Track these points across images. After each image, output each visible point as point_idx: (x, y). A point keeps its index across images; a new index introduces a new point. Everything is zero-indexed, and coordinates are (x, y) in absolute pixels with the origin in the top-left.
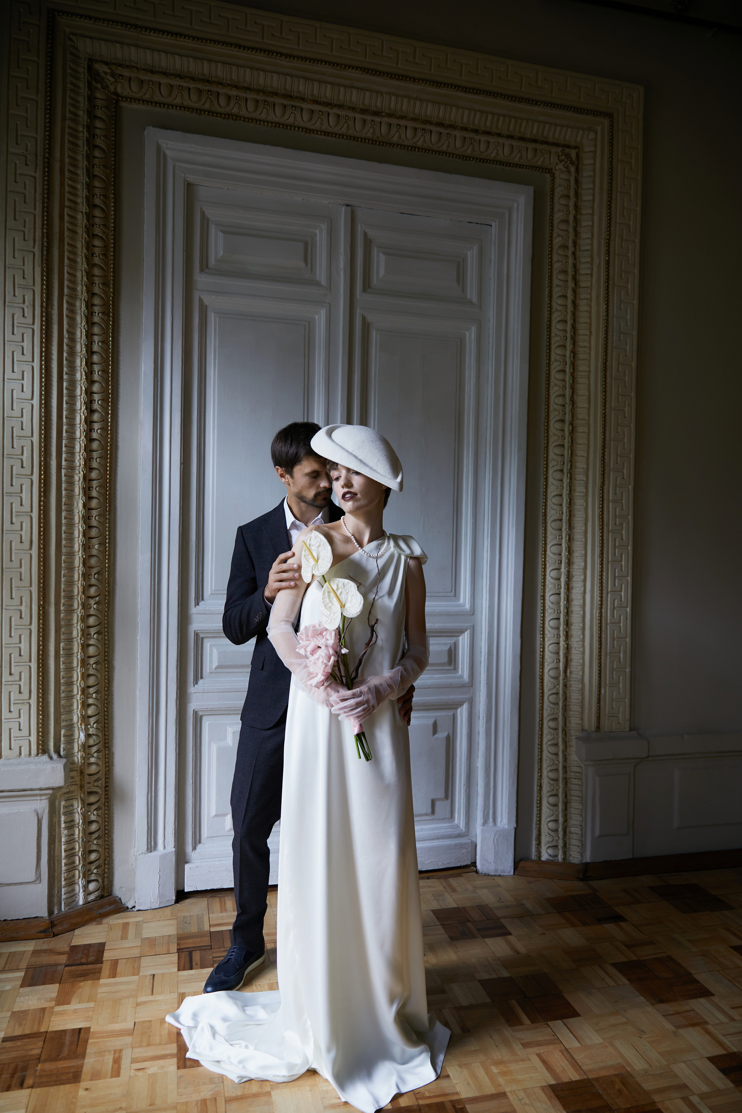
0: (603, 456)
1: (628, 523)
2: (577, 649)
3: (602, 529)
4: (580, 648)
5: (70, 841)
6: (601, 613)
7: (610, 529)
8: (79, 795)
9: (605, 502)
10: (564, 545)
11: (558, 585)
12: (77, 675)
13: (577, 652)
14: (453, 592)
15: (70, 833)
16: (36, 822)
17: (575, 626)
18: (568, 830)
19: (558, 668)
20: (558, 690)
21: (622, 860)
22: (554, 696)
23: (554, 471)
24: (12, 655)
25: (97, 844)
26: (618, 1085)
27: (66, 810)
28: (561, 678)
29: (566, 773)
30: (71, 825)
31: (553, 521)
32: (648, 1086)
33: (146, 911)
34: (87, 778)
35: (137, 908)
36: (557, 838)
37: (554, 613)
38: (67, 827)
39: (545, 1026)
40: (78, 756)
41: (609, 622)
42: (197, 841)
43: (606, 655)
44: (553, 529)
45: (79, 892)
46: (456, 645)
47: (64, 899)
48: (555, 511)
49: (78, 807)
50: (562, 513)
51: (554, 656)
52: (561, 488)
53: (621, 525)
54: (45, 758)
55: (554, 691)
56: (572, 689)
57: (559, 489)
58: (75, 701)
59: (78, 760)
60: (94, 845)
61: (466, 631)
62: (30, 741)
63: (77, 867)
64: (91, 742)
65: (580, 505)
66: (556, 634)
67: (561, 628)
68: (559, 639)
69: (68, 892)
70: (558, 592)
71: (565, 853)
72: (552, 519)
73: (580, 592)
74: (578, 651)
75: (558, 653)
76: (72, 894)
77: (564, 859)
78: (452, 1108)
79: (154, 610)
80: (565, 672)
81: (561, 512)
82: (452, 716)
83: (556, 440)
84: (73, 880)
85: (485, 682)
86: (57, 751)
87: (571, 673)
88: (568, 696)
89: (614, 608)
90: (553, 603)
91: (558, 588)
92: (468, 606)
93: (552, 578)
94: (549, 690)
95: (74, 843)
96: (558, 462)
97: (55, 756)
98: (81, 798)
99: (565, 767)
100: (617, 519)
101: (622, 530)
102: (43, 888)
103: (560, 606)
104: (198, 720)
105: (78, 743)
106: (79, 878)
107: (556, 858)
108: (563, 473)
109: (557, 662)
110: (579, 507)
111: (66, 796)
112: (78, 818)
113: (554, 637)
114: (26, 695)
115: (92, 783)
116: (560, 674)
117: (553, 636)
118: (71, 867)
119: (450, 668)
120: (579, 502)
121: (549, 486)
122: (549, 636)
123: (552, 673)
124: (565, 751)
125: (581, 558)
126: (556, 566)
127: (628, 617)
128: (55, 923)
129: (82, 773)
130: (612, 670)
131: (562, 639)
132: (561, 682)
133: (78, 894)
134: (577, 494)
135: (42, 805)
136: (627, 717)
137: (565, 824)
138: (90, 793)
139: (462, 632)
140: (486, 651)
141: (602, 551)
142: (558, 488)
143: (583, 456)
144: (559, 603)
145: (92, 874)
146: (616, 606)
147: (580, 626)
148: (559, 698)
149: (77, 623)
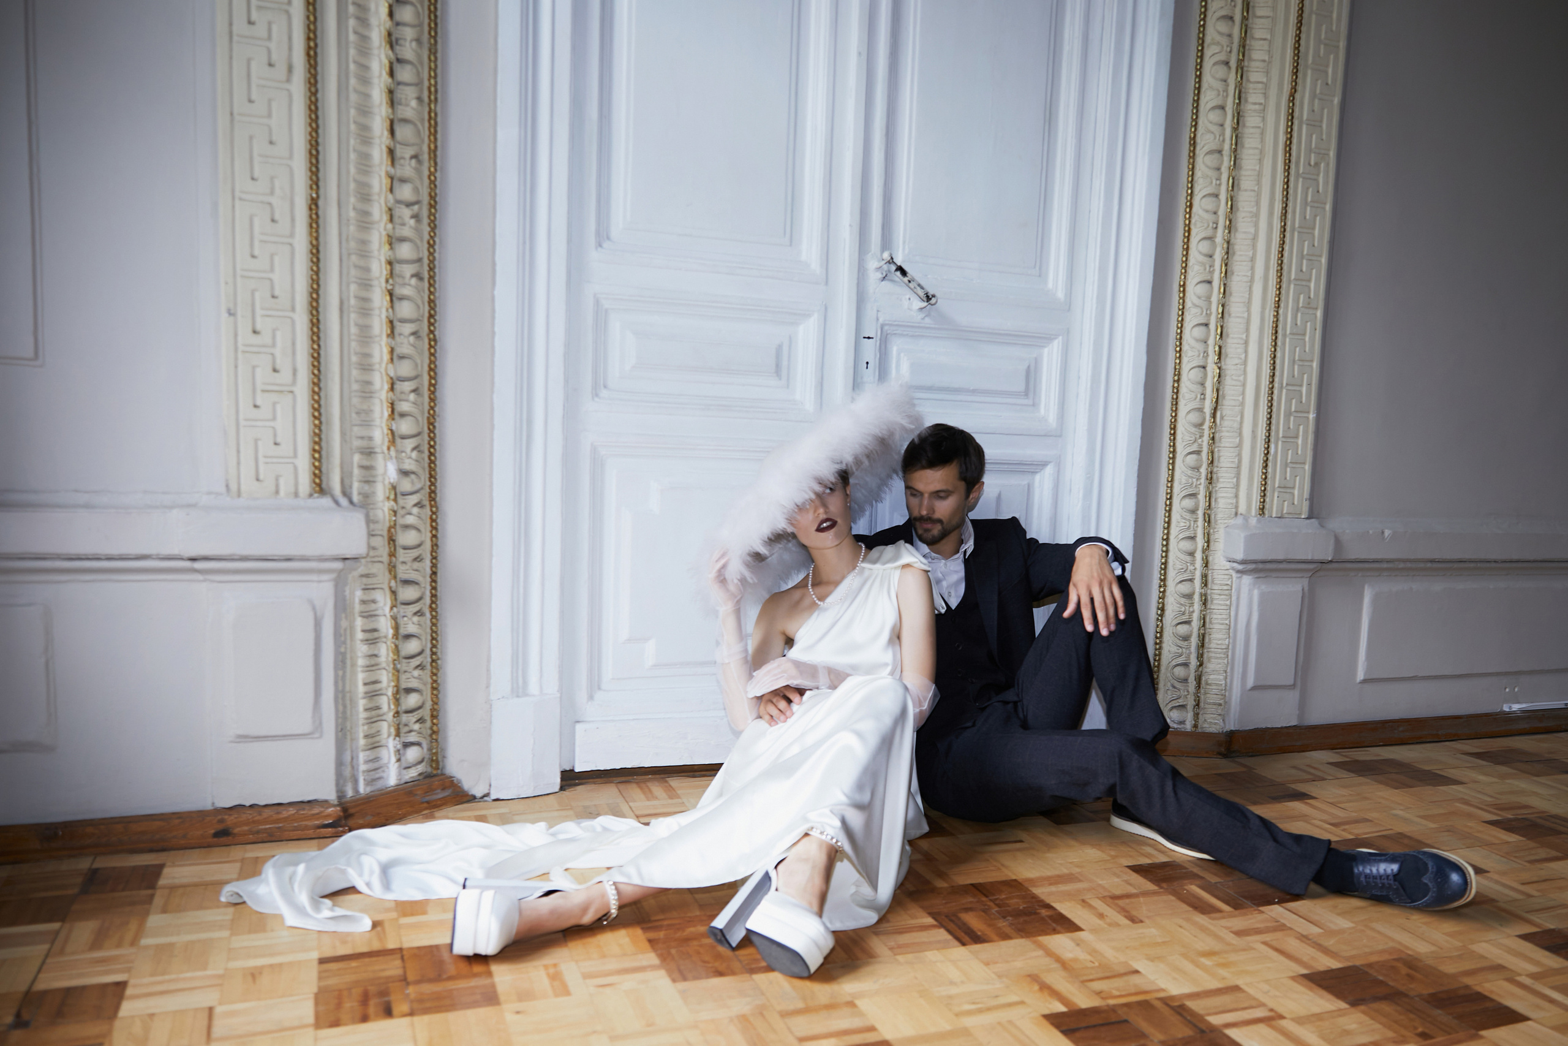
0: (1298, 41)
1: (1328, 165)
2: (1234, 378)
3: (1287, 170)
4: (1239, 376)
5: (373, 666)
6: (1277, 316)
7: (1301, 171)
8: (387, 582)
9: (1296, 122)
10: (1223, 196)
11: (1210, 266)
12: (380, 351)
13: (1234, 383)
14: (1037, 268)
15: (370, 653)
16: (311, 622)
17: (1233, 338)
18: (1203, 679)
19: (1200, 410)
20: (1200, 446)
21: (1282, 728)
22: (1194, 456)
23: (1214, 64)
24: (257, 295)
25: (419, 678)
26: (1404, 970)
27: (364, 608)
28: (1206, 427)
29: (1206, 585)
30: (372, 637)
31: (1207, 153)
32: (1450, 968)
33: (511, 801)
34: (402, 555)
35: (493, 797)
36: (1186, 693)
37: (1202, 314)
38: (367, 640)
39: (1257, 912)
40: (383, 509)
41: (1288, 332)
42: (595, 685)
43: (1281, 388)
44: (1207, 166)
45: (389, 762)
46: (1037, 361)
47: (364, 772)
48: (1212, 136)
49: (385, 605)
50: (1224, 141)
51: (1198, 389)
52: (1225, 94)
53: (1317, 164)
54: (326, 501)
55: (1195, 448)
56: (1222, 445)
57: (1221, 96)
58: (377, 401)
59: (384, 516)
60: (413, 680)
61: (1056, 338)
62: (296, 468)
63: (384, 717)
64: (406, 485)
65: (1253, 127)
66: (1202, 350)
67: (1211, 342)
68: (1207, 359)
69: (371, 761)
70: (1208, 278)
71: (1196, 716)
72: (1206, 149)
73: (1245, 279)
74: (1236, 380)
75: (1203, 384)
76: (376, 765)
77: (1195, 726)
78: (1164, 1006)
79: (524, 243)
80: (1214, 416)
81: (1221, 138)
82: (1027, 486)
83: (1222, 7)
84: (377, 739)
85: (1086, 428)
86: (346, 493)
87: (1222, 418)
88: (1216, 455)
89: (1298, 310)
90: (1199, 298)
91: (1210, 272)
92: (1061, 294)
93: (1200, 253)
94: (1185, 447)
95: (378, 672)
96: (1223, 47)
97: (344, 502)
98: (390, 588)
99: (1205, 577)
100: (1313, 155)
101: (1318, 175)
102: (326, 747)
103: (1210, 303)
104: (598, 464)
105: (384, 485)
106: (389, 736)
107: (1182, 726)
108: (1229, 68)
109: (1201, 399)
110: (1252, 130)
111: (364, 580)
112: (385, 626)
113: (1199, 356)
114: (285, 376)
115: (409, 564)
116: (1204, 419)
117: (1197, 353)
118: (374, 715)
119: (1025, 402)
120: (1252, 120)
121: (1203, 90)
122: (1190, 353)
123: (1194, 417)
124: (1207, 549)
125: (1249, 220)
126: (1209, 233)
127: (1318, 328)
128: (351, 811)
129: (392, 540)
130: (1288, 414)
131: (1213, 357)
132: (1206, 432)
133: (386, 765)
134: (1250, 107)
135: (323, 591)
136: (1306, 495)
137: (1200, 669)
138: (407, 582)
139: (1048, 339)
140: (1090, 373)
141: (1285, 208)
142: (1219, 95)
143: (1265, 39)
144: (1208, 299)
145: (410, 731)
146: (1301, 305)
147: (1241, 339)
148: (1201, 460)
149: (379, 250)
